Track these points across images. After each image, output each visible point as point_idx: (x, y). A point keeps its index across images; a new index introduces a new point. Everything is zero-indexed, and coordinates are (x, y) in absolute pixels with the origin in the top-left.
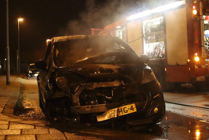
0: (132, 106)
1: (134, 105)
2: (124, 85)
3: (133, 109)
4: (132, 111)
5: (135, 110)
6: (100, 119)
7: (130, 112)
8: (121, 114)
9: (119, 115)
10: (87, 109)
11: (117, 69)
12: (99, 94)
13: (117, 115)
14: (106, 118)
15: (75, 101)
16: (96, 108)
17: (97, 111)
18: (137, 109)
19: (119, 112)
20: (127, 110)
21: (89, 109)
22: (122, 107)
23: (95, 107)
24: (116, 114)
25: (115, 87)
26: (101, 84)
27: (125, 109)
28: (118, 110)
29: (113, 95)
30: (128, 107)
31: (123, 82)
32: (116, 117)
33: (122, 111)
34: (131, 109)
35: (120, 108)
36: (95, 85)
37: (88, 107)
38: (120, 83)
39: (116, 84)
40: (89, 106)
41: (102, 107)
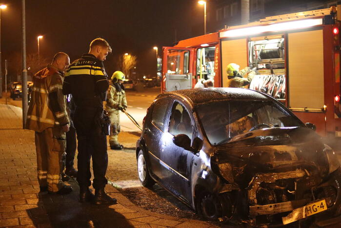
0: (322, 204)
1: (324, 202)
2: (308, 174)
3: (323, 207)
4: (322, 210)
5: (326, 208)
6: (287, 222)
7: (320, 210)
8: (310, 214)
9: (308, 215)
10: (269, 208)
11: (293, 151)
12: (277, 187)
13: (306, 215)
14: (293, 219)
15: (251, 198)
16: (280, 207)
17: (280, 211)
18: (328, 207)
19: (308, 211)
20: (316, 209)
21: (272, 209)
22: (311, 205)
23: (279, 205)
24: (304, 214)
25: (298, 178)
26: (282, 175)
27: (315, 207)
28: (306, 209)
29: (296, 189)
30: (318, 204)
31: (307, 171)
32: (304, 217)
33: (310, 210)
34: (321, 207)
35: (308, 206)
36: (275, 177)
37: (271, 207)
38: (304, 173)
39: (299, 174)
40: (272, 205)
41: (287, 206)
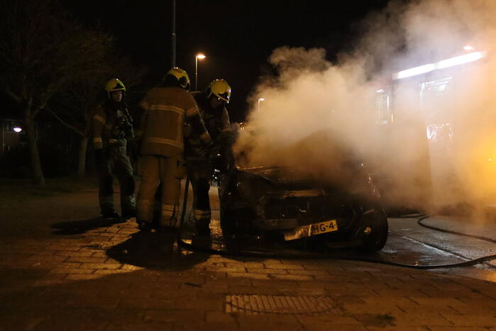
0: (332, 223)
1: (334, 222)
2: (324, 194)
3: (333, 227)
4: (331, 230)
5: (336, 229)
6: (289, 238)
7: (328, 230)
8: (317, 233)
9: (314, 234)
10: (273, 223)
13: (312, 233)
14: (296, 236)
15: (258, 213)
18: (338, 227)
19: (315, 229)
21: (276, 224)
22: (319, 224)
23: (283, 222)
24: (310, 232)
27: (323, 227)
28: (312, 227)
29: (308, 208)
30: (327, 224)
31: (323, 191)
32: (309, 235)
33: (317, 229)
34: (330, 227)
35: (315, 225)
37: (274, 222)
38: (320, 192)
40: (276, 220)
41: (293, 222)
